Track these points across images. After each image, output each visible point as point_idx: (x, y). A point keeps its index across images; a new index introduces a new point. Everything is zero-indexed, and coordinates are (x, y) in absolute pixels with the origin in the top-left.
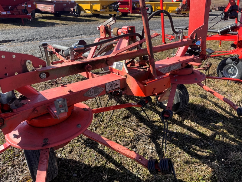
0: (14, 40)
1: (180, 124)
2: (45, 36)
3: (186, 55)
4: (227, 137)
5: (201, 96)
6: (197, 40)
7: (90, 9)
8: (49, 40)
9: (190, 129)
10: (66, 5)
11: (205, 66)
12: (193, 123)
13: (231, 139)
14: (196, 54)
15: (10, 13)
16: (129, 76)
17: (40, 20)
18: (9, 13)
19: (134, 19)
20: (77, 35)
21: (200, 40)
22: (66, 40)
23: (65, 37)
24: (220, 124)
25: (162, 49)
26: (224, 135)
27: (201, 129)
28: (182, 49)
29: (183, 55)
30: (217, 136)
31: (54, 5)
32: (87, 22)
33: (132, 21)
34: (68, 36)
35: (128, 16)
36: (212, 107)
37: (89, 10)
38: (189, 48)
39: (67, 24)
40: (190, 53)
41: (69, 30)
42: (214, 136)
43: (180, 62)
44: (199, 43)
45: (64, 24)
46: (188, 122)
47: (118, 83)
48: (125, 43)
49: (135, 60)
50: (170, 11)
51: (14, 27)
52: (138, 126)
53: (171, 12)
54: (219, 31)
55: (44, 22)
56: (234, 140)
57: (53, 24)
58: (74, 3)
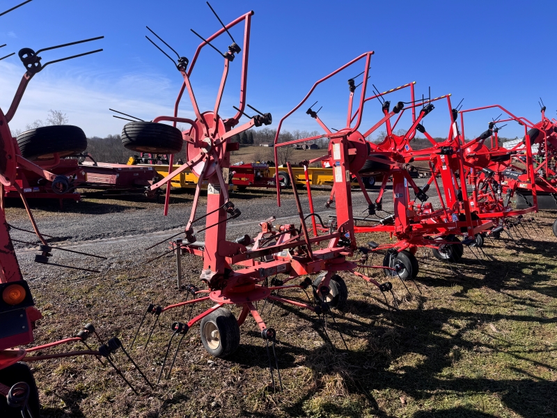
0: (71, 238)
1: (342, 317)
2: (119, 230)
3: (337, 247)
4: (386, 323)
5: (364, 294)
6: (344, 233)
7: (179, 180)
8: (131, 236)
9: (352, 320)
10: (138, 174)
11: (361, 259)
12: (354, 316)
13: (389, 324)
14: (346, 245)
15: (38, 190)
16: (293, 260)
17: (86, 200)
18: (36, 190)
19: (260, 197)
20: (174, 227)
21: (348, 233)
22: (159, 235)
23: (156, 230)
24: (382, 315)
25: (315, 240)
26: (382, 322)
27: (362, 320)
28: (333, 241)
29: (335, 246)
30: (376, 323)
31: (118, 175)
32: (178, 203)
33: (257, 199)
34: (160, 229)
35: (248, 191)
36: (374, 302)
37: (178, 182)
38: (340, 240)
39: (144, 208)
40: (341, 244)
41: (155, 219)
42: (373, 323)
43: (332, 252)
44: (347, 235)
45: (140, 208)
46: (348, 315)
47: (285, 266)
48: (287, 237)
49: (294, 250)
50: (320, 182)
51: (50, 214)
52: (299, 321)
53: (323, 184)
54: (381, 221)
55: (97, 204)
56: (392, 325)
57: (119, 209)
58: (152, 171)
